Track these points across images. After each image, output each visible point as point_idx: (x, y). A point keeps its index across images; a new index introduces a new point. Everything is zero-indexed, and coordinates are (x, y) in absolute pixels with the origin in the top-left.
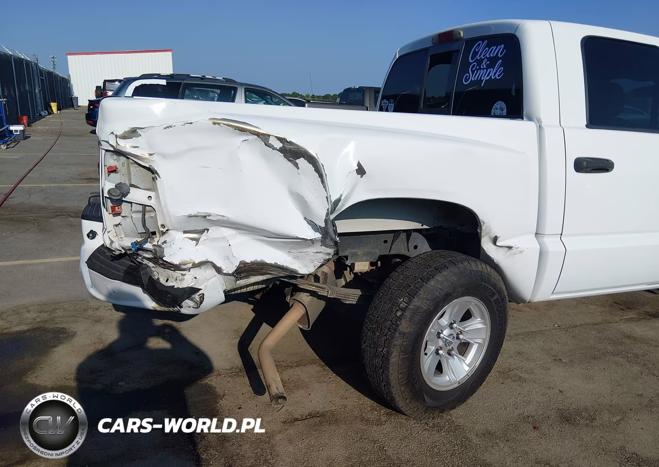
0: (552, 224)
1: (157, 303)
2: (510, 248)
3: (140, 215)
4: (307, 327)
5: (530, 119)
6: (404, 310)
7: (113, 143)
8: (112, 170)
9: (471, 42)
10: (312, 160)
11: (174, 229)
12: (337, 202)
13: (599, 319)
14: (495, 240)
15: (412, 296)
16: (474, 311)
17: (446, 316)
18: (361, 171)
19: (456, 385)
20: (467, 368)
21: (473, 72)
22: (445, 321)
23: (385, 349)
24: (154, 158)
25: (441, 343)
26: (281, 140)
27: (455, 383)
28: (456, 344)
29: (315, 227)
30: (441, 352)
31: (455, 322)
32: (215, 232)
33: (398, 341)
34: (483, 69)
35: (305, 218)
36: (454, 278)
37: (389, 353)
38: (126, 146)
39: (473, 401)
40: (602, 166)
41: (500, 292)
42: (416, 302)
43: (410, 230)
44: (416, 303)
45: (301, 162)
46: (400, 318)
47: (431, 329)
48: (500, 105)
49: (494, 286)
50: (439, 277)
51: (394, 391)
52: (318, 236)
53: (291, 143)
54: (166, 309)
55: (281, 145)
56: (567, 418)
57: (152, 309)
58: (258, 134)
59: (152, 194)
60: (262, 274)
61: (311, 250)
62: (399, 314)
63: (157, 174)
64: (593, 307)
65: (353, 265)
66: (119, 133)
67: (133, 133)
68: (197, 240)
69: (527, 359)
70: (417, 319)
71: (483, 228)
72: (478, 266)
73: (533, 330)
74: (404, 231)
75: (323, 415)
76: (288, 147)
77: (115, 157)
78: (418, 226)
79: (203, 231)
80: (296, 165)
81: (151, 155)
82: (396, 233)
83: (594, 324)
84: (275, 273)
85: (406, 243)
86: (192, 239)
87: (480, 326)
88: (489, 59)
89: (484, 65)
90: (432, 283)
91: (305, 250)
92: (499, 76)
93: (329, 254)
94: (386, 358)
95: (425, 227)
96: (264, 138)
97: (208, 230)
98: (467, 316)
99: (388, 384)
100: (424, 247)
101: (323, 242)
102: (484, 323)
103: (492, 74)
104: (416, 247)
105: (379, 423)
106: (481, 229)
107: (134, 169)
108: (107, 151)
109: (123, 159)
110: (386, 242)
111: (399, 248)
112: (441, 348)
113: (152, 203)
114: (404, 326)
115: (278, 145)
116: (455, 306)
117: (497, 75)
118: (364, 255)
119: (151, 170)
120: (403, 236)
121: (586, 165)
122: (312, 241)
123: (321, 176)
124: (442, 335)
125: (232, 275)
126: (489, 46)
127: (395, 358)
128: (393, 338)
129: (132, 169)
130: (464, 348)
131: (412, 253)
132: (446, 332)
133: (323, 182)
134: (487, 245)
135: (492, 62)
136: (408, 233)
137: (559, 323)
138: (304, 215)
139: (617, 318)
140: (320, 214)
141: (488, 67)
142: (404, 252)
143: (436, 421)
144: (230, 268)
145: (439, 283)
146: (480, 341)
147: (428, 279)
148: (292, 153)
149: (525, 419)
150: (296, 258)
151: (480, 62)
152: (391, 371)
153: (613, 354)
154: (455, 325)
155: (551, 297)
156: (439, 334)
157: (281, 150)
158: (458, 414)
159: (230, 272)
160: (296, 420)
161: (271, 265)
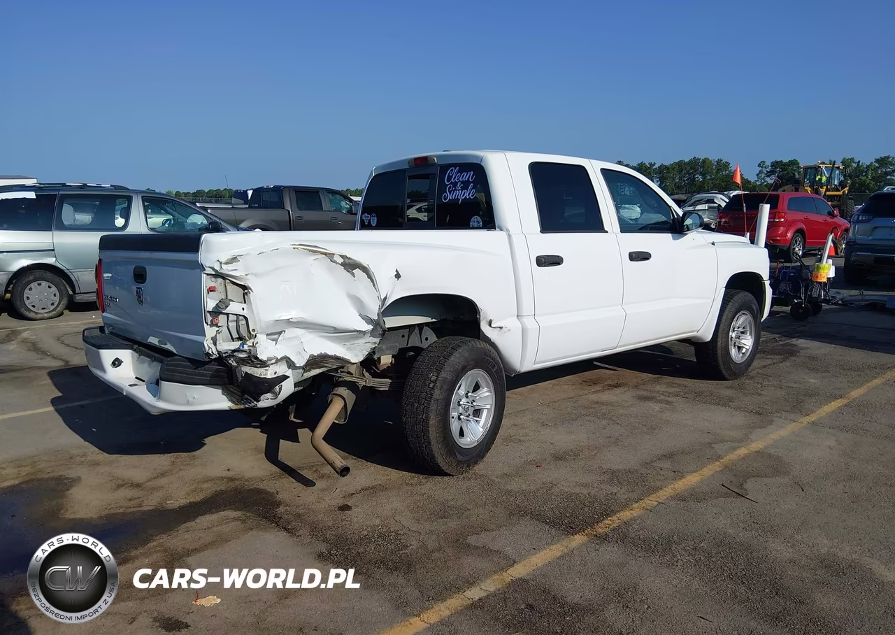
0: (527, 308)
1: (233, 402)
2: (501, 328)
3: (235, 324)
4: (343, 420)
5: (501, 230)
6: (435, 382)
7: (217, 268)
8: (211, 290)
9: (445, 168)
10: (365, 270)
11: (261, 333)
12: (385, 298)
13: (572, 395)
14: (490, 323)
15: (439, 371)
16: (482, 383)
17: (462, 387)
18: (398, 276)
19: (476, 444)
20: (481, 430)
21: (450, 192)
22: (462, 392)
23: (424, 415)
24: (249, 277)
25: (461, 410)
26: (342, 256)
27: (474, 443)
28: (471, 411)
29: (369, 320)
30: (462, 417)
31: (469, 392)
32: (291, 332)
33: (433, 407)
34: (459, 190)
35: (360, 315)
36: (467, 354)
37: (428, 418)
38: (226, 269)
39: (489, 457)
40: (554, 261)
41: (497, 363)
42: (443, 374)
43: (423, 324)
44: (443, 376)
45: (357, 271)
46: (433, 389)
47: (454, 399)
48: (476, 220)
49: (493, 359)
50: (456, 354)
51: (434, 448)
52: (370, 327)
53: (350, 259)
54: (242, 407)
55: (343, 260)
56: (559, 457)
57: (228, 409)
58: (325, 254)
59: (244, 306)
60: (320, 368)
61: (361, 341)
62: (431, 385)
63: (251, 289)
64: (566, 387)
65: (379, 359)
66: (223, 260)
67: (234, 259)
68: (276, 340)
69: (522, 428)
70: (445, 387)
71: (481, 314)
72: (480, 345)
73: (522, 409)
74: (418, 325)
75: (373, 487)
76: (347, 261)
77: (213, 279)
78: (428, 320)
79: (281, 333)
80: (353, 275)
81: (246, 275)
82: (410, 328)
83: (568, 398)
84: (330, 366)
85: (419, 335)
86: (273, 340)
87: (487, 394)
88: (462, 182)
89: (458, 187)
90: (452, 358)
91: (357, 342)
92: (472, 196)
93: (375, 343)
94: (426, 422)
95: (434, 320)
96: (330, 256)
97: (285, 331)
98: (477, 387)
99: (429, 443)
100: (433, 338)
101: (372, 333)
102: (490, 391)
103: (467, 194)
104: (427, 339)
105: (421, 484)
106: (480, 315)
107: (230, 287)
108: (208, 274)
109: (220, 280)
110: (403, 336)
111: (415, 341)
112: (461, 414)
113: (245, 313)
114: (437, 394)
115: (340, 260)
116: (468, 377)
117: (471, 195)
118: (387, 349)
119: (244, 287)
120: (417, 330)
121: (545, 261)
122: (364, 333)
123: (372, 281)
124: (461, 403)
125: (302, 368)
126: (460, 171)
127: (433, 421)
128: (429, 404)
129: (228, 287)
130: (477, 413)
131: (425, 345)
132: (464, 401)
133: (374, 285)
134: (484, 327)
135: (465, 185)
136: (420, 326)
137: (541, 401)
138: (358, 312)
139: (586, 392)
140: (374, 310)
141: (463, 189)
142: (418, 344)
143: (464, 475)
144: (300, 361)
145: (456, 359)
146: (488, 407)
147: (449, 356)
148: (350, 265)
149: (530, 463)
150: (349, 349)
151: (455, 184)
152: (430, 433)
153: (586, 415)
154: (470, 394)
155: (534, 366)
156: (459, 402)
157: (342, 264)
158: (480, 468)
159: (302, 365)
160: (353, 494)
161: (331, 357)
